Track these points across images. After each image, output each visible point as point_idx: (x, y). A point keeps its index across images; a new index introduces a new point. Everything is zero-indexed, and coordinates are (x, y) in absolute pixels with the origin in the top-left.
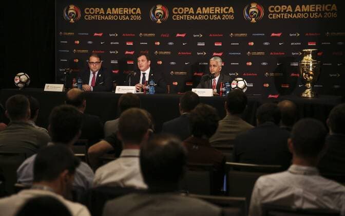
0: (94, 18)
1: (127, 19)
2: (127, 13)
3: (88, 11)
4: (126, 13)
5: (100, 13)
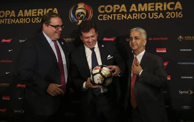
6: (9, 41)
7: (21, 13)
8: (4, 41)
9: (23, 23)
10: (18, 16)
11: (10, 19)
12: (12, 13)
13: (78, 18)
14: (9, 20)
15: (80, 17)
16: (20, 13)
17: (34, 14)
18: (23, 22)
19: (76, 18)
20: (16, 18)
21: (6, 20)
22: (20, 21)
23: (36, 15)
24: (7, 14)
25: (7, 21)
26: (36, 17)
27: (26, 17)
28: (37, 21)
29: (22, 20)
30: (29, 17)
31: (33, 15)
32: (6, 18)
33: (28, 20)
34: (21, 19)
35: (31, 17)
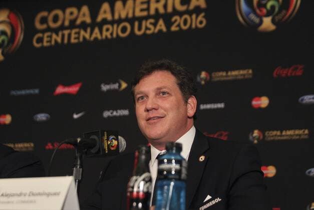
0: (59, 40)
1: (160, 31)
2: (162, 11)
3: (44, 20)
4: (157, 10)
5: (78, 22)
6: (74, 89)
7: (105, 12)
8: (60, 90)
9: (112, 39)
10: (99, 19)
11: (77, 30)
12: (82, 13)
13: (261, 11)
14: (76, 33)
15: (267, 10)
16: (102, 10)
17: (142, 10)
18: (112, 34)
19: (255, 13)
20: (94, 24)
21: (66, 32)
22: (105, 33)
23: (145, 13)
24: (68, 17)
25: (69, 35)
26: (146, 18)
27: (120, 21)
28: (149, 29)
29: (107, 30)
30: (127, 19)
31: (138, 14)
32: (67, 28)
33: (124, 30)
34: (105, 27)
35: (131, 20)
